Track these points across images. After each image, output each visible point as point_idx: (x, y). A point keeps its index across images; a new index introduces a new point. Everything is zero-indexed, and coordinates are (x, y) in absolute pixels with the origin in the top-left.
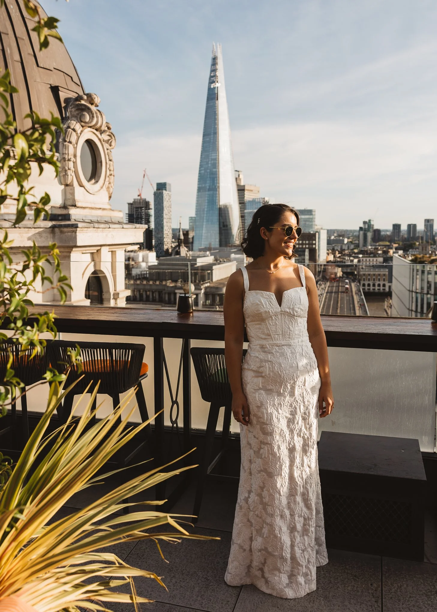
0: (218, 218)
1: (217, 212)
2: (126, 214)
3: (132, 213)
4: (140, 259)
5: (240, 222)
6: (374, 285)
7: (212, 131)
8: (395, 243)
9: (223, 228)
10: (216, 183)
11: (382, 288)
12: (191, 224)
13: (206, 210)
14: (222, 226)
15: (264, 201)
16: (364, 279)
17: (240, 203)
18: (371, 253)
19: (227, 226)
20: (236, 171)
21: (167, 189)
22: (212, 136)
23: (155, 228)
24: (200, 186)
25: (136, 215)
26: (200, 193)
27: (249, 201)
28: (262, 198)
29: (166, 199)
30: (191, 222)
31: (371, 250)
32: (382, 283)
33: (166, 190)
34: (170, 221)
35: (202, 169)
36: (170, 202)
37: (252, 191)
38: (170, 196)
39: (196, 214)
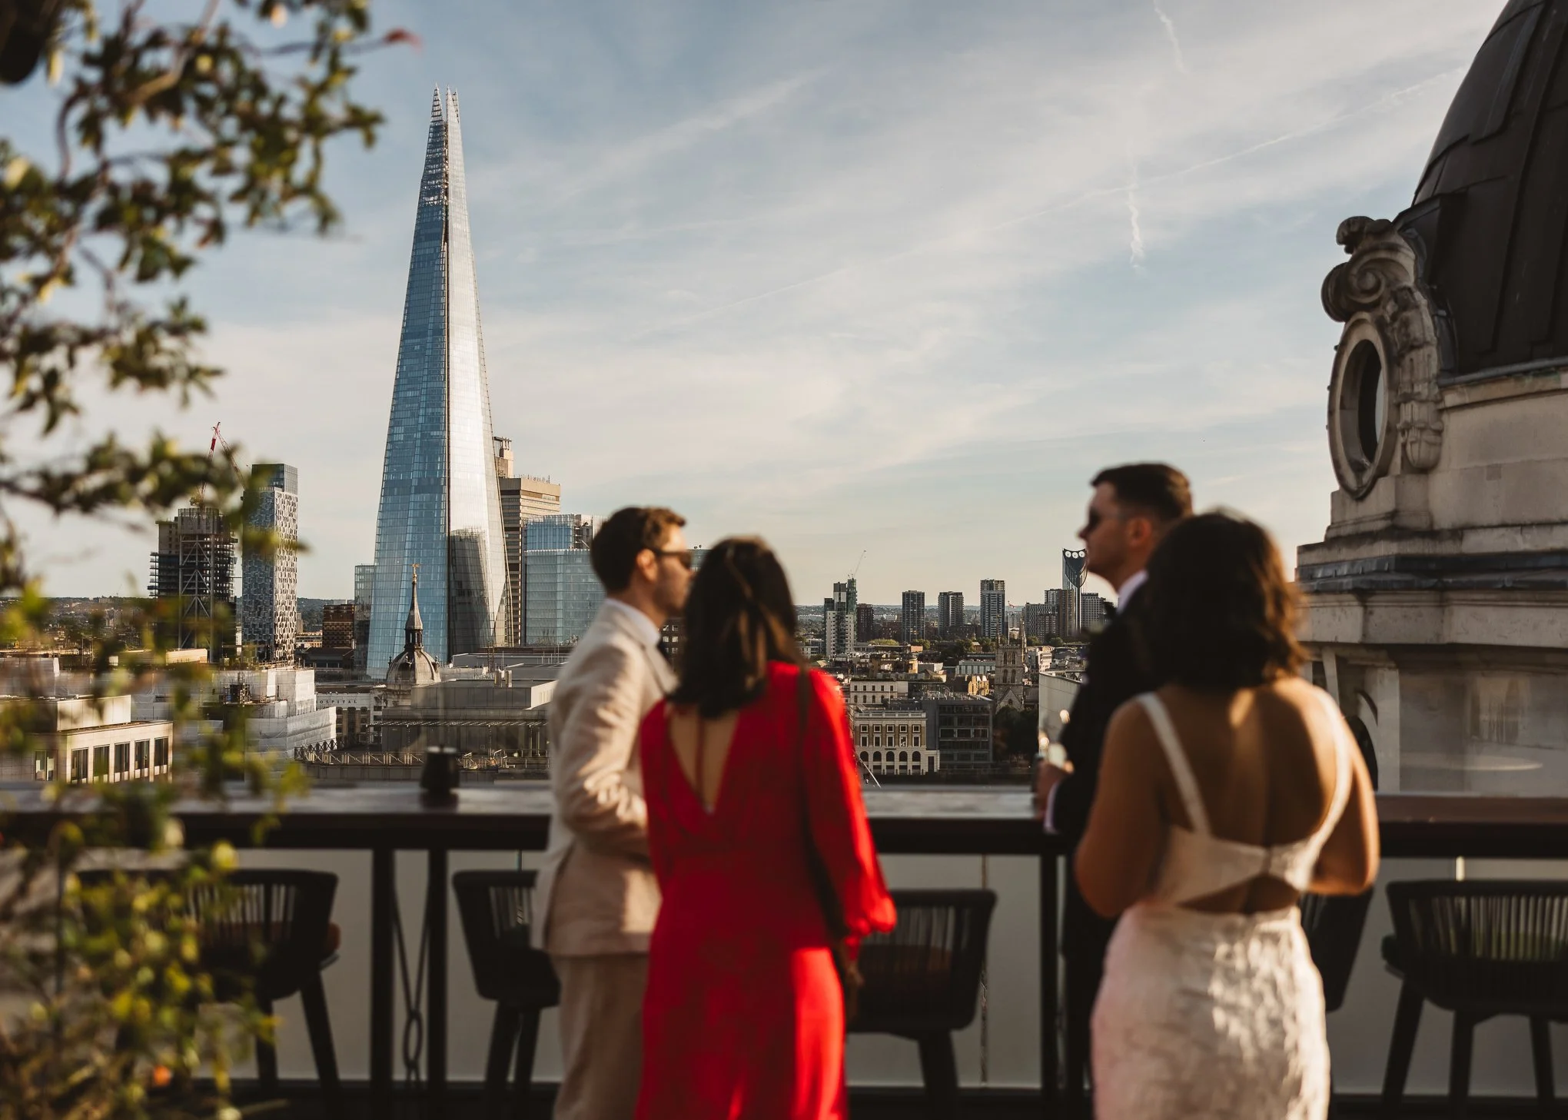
0: (445, 569)
1: (442, 554)
2: (153, 554)
3: (173, 553)
4: (271, 691)
5: (506, 582)
6: (890, 757)
7: (430, 326)
8: (914, 644)
9: (459, 599)
10: (441, 470)
11: (910, 763)
12: (361, 586)
13: (408, 545)
14: (453, 594)
15: (578, 524)
16: (864, 739)
17: (507, 529)
18: (865, 670)
19: (470, 593)
20: (495, 439)
21: (286, 483)
22: (429, 339)
23: (244, 597)
24: (392, 477)
25: (184, 558)
26: (390, 499)
27: (536, 525)
28: (572, 516)
29: (282, 513)
30: (361, 581)
31: (863, 660)
32: (910, 751)
33: (282, 487)
34: (293, 577)
35: (396, 430)
36: (294, 520)
37: (539, 495)
38: (294, 504)
39: (377, 558)
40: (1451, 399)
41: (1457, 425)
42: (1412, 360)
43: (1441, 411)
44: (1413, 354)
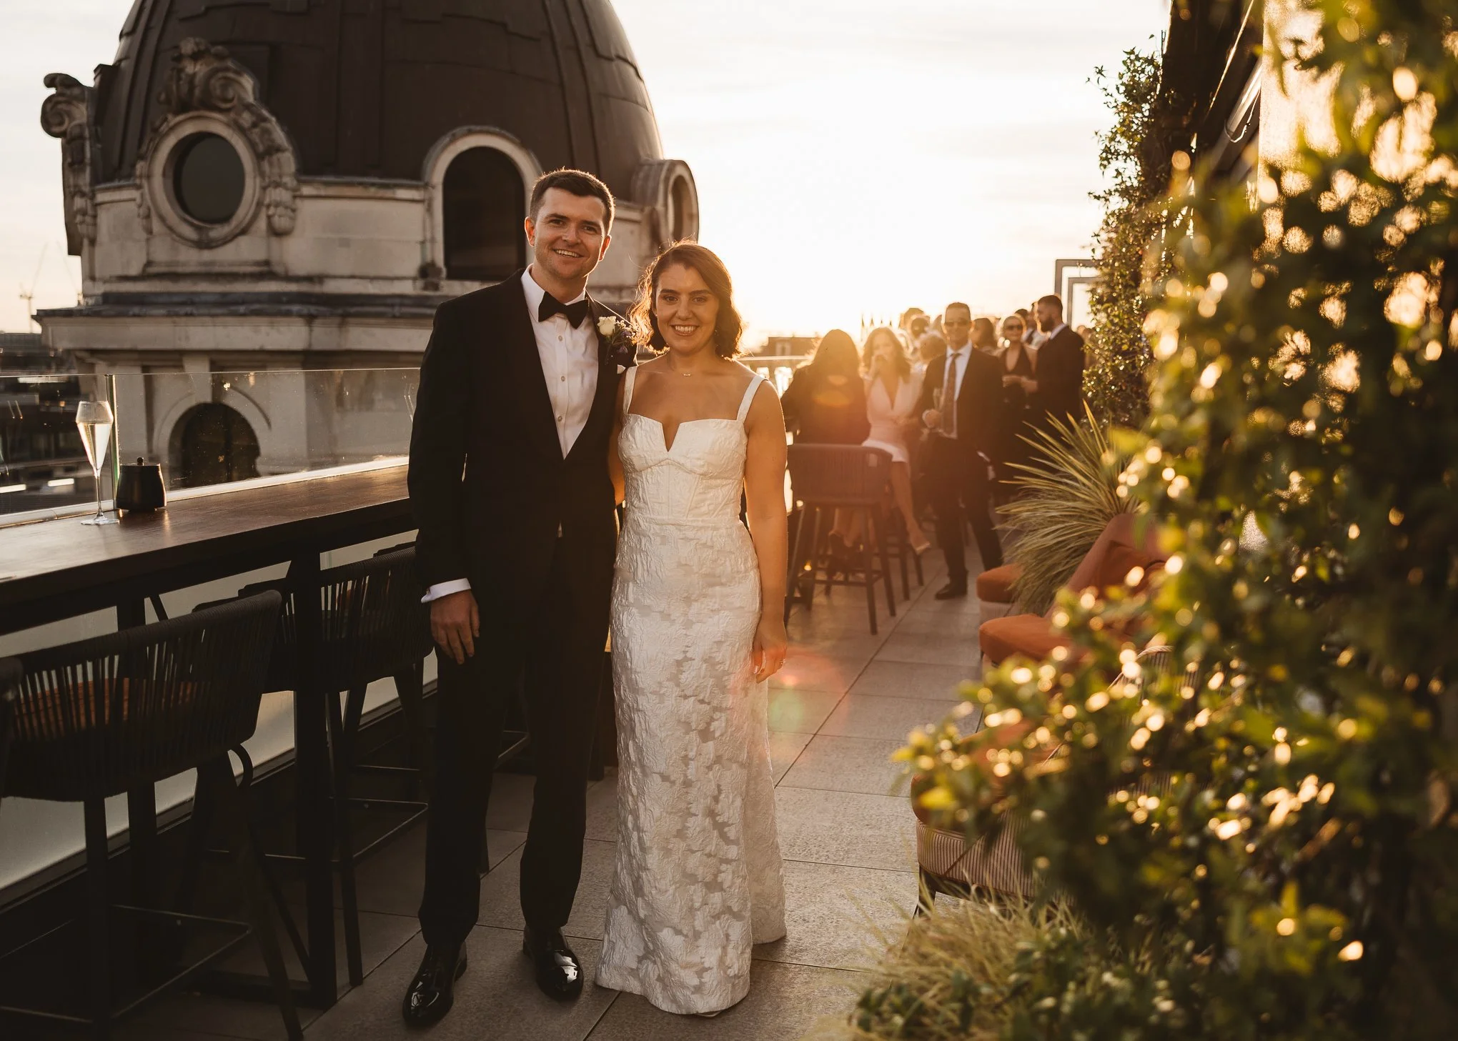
40: (306, 190)
41: (308, 209)
42: (279, 160)
43: (295, 197)
44: (280, 155)
